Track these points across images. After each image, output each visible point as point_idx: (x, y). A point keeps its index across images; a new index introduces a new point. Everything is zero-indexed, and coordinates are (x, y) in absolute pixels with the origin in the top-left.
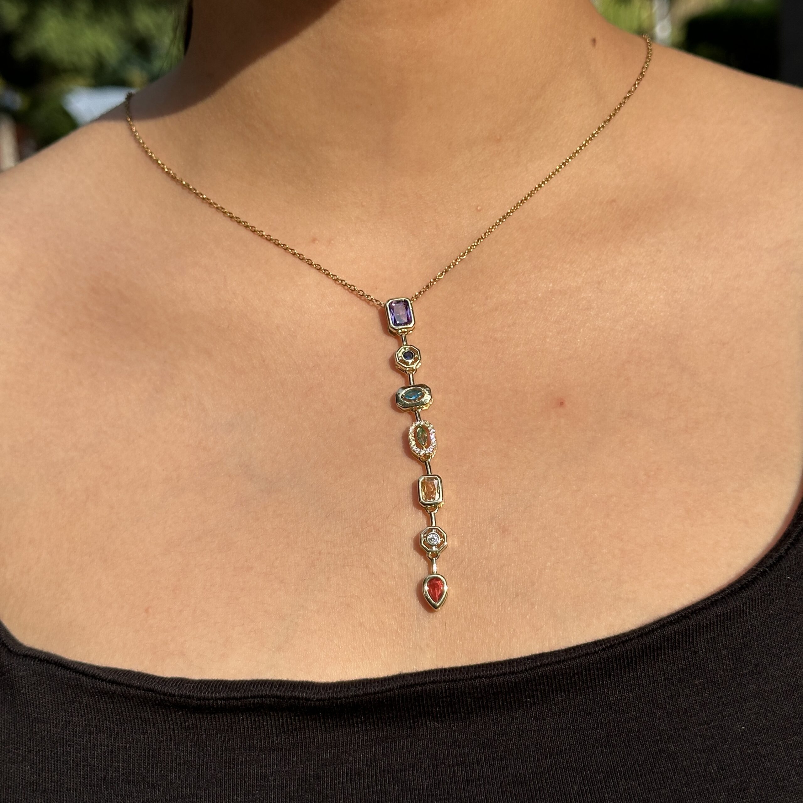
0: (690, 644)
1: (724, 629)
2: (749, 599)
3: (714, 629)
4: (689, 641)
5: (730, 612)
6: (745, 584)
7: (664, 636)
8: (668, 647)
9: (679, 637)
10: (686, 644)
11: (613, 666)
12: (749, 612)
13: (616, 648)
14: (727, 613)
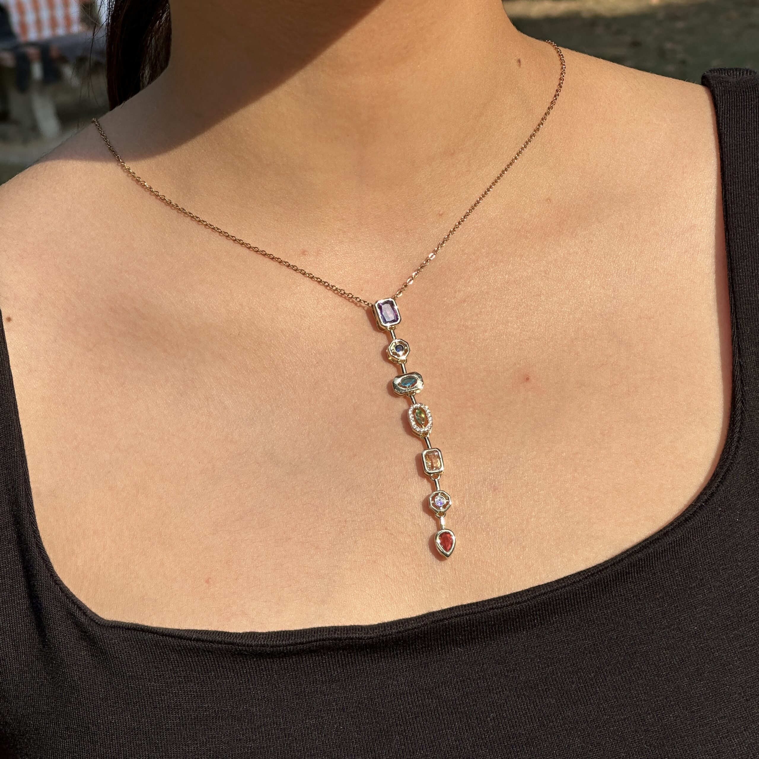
0: (650, 567)
1: (675, 553)
2: (692, 529)
3: (667, 554)
4: (650, 565)
5: (679, 540)
6: (688, 517)
7: (631, 563)
8: (634, 571)
9: (642, 563)
10: (648, 568)
11: (594, 590)
12: (693, 539)
13: (595, 576)
14: (677, 541)
